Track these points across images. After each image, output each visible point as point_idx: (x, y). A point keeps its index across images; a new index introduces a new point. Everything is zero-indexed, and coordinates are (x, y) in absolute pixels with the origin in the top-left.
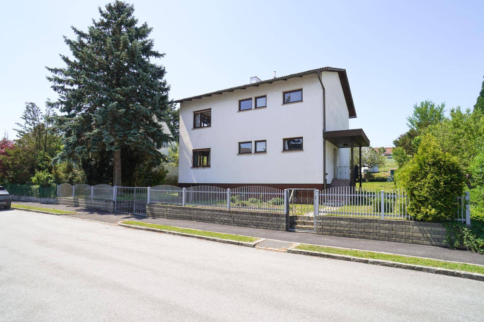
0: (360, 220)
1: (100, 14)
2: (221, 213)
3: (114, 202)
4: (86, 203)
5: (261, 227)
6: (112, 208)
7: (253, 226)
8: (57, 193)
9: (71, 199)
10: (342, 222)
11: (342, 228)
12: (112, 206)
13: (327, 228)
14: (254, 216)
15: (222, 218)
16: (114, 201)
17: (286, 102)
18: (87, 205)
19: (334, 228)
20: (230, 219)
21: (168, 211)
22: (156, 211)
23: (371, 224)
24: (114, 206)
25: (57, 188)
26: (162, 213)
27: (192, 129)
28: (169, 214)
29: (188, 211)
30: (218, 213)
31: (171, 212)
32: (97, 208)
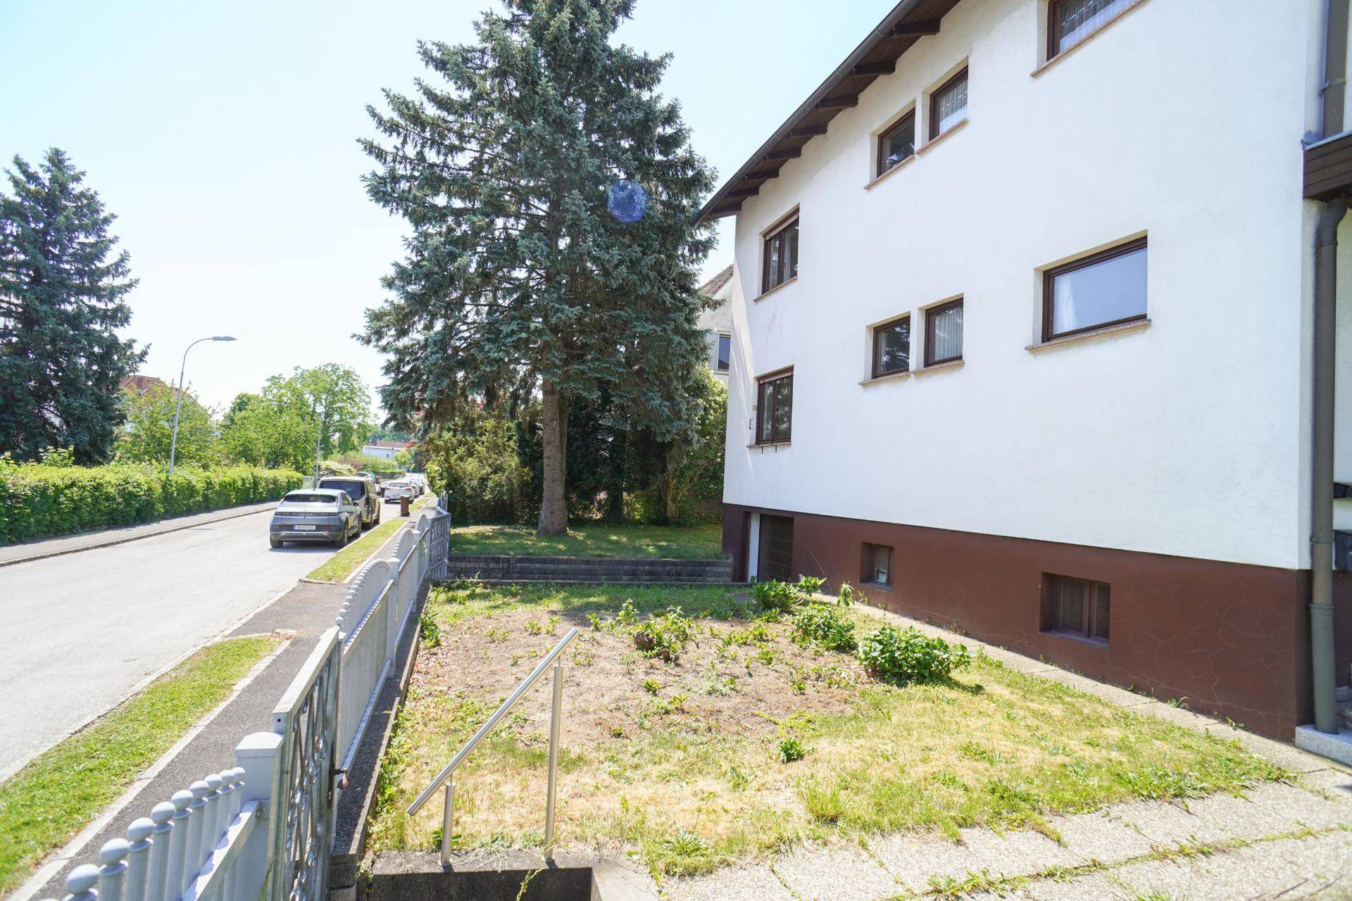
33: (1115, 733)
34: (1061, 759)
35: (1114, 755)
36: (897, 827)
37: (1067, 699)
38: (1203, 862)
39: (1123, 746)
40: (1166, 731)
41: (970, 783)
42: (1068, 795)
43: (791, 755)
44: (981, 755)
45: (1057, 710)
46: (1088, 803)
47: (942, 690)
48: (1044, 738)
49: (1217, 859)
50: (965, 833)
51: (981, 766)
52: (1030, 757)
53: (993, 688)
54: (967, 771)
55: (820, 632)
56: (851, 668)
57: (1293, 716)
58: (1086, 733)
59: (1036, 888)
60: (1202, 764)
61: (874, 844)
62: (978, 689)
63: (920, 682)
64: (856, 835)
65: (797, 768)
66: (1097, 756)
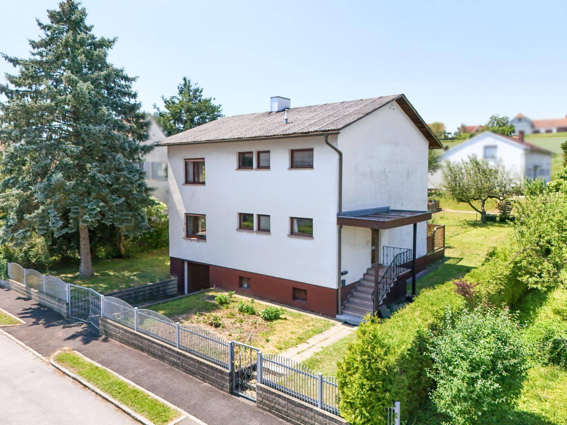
0: (296, 404)
1: (39, 27)
2: (171, 352)
3: (68, 304)
4: (39, 298)
5: (207, 381)
6: (65, 311)
7: (200, 378)
8: (9, 274)
9: (23, 287)
10: (280, 400)
11: (280, 408)
12: (66, 309)
13: (267, 402)
14: (200, 366)
15: (171, 358)
16: (67, 302)
17: (293, 166)
18: (40, 300)
19: (273, 404)
20: (178, 362)
21: (120, 333)
22: (109, 329)
23: (307, 411)
24: (68, 309)
25: (7, 267)
26: (115, 334)
27: (183, 184)
28: (121, 336)
29: (139, 339)
30: (167, 351)
31: (124, 335)
32: (50, 306)
33: (311, 323)
34: (305, 330)
35: (312, 328)
36: (289, 347)
37: (302, 317)
38: (325, 341)
39: (313, 326)
40: (319, 321)
41: (295, 338)
42: (308, 336)
43: (268, 341)
44: (294, 333)
45: (301, 320)
46: (310, 337)
47: (279, 321)
48: (301, 327)
49: (327, 340)
50: (297, 345)
51: (295, 335)
52: (301, 331)
53: (288, 318)
54: (294, 336)
55: (246, 310)
56: (260, 320)
57: (336, 313)
58: (307, 324)
59: (308, 350)
60: (324, 326)
61: (287, 350)
62: (286, 319)
63: (275, 320)
64: (285, 350)
65: (270, 342)
66: (310, 328)
